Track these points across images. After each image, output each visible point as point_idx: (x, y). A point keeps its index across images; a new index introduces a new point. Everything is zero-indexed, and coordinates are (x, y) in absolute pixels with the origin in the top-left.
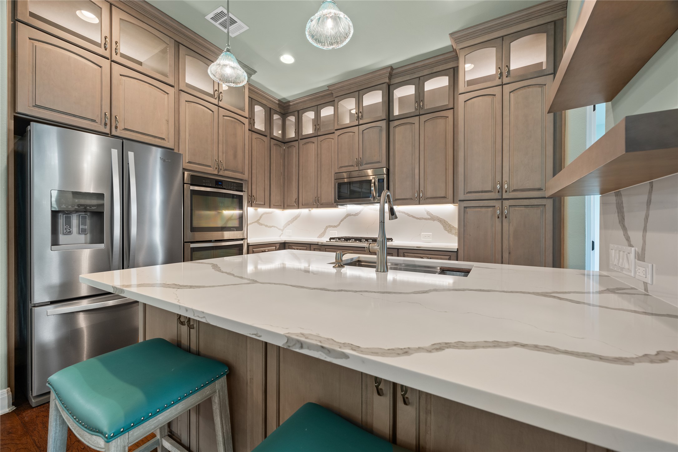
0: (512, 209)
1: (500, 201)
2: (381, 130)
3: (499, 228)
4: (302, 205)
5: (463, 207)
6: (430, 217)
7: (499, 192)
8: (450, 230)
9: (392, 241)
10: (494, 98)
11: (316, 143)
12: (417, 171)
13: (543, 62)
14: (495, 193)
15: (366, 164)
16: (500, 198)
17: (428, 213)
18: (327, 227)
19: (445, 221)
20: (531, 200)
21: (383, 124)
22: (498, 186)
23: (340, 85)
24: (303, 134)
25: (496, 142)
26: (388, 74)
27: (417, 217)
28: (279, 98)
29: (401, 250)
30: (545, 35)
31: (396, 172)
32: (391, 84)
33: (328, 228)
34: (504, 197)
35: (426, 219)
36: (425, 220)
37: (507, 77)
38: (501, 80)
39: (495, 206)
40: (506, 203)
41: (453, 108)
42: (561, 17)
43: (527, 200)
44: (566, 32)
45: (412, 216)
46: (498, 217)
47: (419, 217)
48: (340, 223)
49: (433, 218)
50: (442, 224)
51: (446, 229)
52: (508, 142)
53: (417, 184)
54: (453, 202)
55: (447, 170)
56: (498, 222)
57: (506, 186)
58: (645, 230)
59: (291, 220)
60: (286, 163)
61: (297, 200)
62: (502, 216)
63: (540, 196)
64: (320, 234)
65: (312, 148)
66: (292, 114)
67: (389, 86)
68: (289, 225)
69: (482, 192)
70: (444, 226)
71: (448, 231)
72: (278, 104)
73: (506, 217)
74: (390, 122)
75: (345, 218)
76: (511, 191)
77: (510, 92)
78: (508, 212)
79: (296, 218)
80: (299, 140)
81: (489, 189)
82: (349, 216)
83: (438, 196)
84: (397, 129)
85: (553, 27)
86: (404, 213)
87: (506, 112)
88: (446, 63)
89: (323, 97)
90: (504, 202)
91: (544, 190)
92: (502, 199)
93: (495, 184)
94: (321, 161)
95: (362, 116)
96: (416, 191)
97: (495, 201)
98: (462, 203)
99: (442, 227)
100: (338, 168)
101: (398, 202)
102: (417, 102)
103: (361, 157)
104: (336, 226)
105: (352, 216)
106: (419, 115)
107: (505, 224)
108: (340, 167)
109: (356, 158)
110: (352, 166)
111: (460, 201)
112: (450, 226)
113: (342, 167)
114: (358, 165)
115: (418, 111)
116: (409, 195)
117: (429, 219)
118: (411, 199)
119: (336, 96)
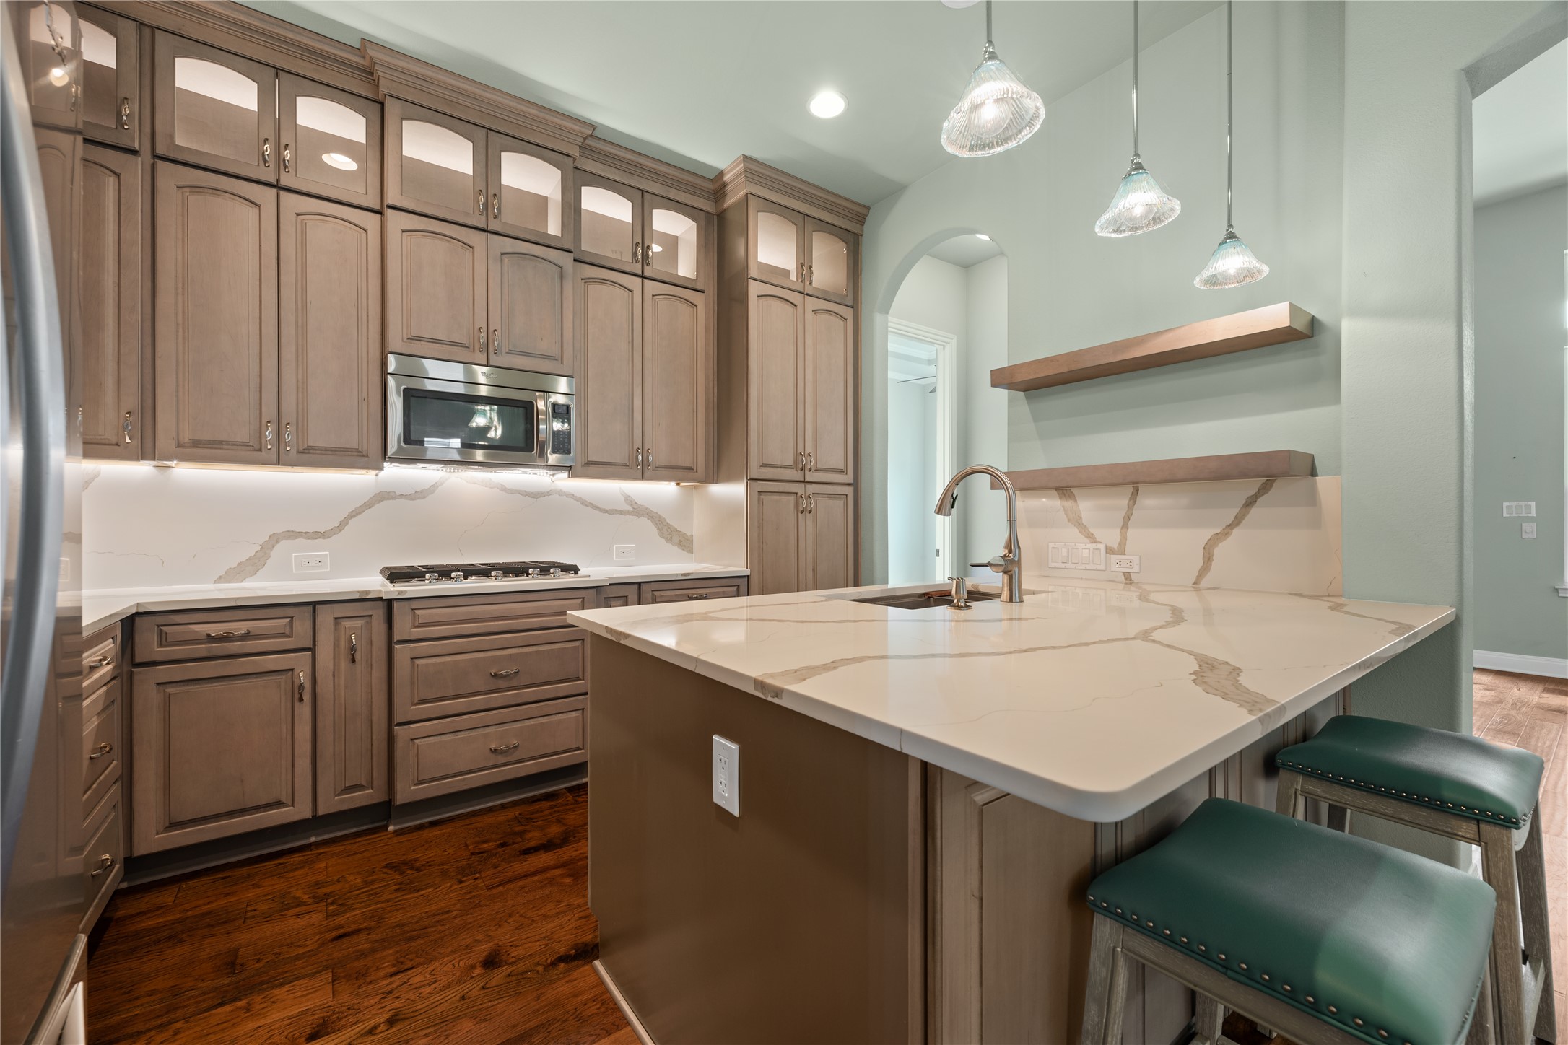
1: (803, 485)
2: (561, 276)
3: (802, 529)
5: (758, 492)
6: (630, 508)
7: (802, 469)
8: (669, 536)
11: (268, 212)
12: (638, 403)
14: (797, 471)
15: (501, 351)
16: (802, 479)
17: (628, 499)
19: (660, 516)
20: (835, 486)
21: (567, 262)
22: (804, 460)
24: (179, 141)
27: (604, 507)
29: (647, 585)
31: (590, 396)
33: (284, 541)
34: (808, 479)
35: (622, 512)
36: (621, 514)
39: (797, 493)
40: (811, 489)
43: (831, 486)
45: (592, 504)
46: (802, 512)
47: (607, 508)
48: (339, 524)
49: (637, 510)
50: (656, 524)
51: (662, 535)
52: (812, 391)
53: (638, 432)
54: (704, 480)
56: (802, 519)
58: (1125, 527)
62: (806, 510)
63: (844, 482)
64: (235, 565)
67: (575, 169)
69: (781, 467)
70: (658, 529)
71: (666, 539)
73: (810, 512)
75: (369, 504)
76: (814, 469)
77: (813, 311)
78: (814, 504)
80: (149, 155)
82: (388, 499)
83: (679, 464)
85: (853, 241)
86: (572, 496)
90: (809, 486)
92: (805, 482)
93: (798, 455)
94: (304, 291)
95: (499, 209)
96: (635, 448)
97: (796, 484)
98: (754, 483)
99: (654, 529)
100: (405, 339)
101: (593, 469)
102: (637, 244)
103: (498, 328)
104: (323, 535)
105: (402, 500)
106: (642, 277)
107: (810, 523)
108: (413, 338)
109: (477, 327)
110: (463, 346)
111: (752, 479)
112: (669, 527)
113: (420, 339)
114: (485, 350)
115: (639, 265)
116: (620, 455)
117: (628, 513)
118: (626, 465)
119: (392, 93)
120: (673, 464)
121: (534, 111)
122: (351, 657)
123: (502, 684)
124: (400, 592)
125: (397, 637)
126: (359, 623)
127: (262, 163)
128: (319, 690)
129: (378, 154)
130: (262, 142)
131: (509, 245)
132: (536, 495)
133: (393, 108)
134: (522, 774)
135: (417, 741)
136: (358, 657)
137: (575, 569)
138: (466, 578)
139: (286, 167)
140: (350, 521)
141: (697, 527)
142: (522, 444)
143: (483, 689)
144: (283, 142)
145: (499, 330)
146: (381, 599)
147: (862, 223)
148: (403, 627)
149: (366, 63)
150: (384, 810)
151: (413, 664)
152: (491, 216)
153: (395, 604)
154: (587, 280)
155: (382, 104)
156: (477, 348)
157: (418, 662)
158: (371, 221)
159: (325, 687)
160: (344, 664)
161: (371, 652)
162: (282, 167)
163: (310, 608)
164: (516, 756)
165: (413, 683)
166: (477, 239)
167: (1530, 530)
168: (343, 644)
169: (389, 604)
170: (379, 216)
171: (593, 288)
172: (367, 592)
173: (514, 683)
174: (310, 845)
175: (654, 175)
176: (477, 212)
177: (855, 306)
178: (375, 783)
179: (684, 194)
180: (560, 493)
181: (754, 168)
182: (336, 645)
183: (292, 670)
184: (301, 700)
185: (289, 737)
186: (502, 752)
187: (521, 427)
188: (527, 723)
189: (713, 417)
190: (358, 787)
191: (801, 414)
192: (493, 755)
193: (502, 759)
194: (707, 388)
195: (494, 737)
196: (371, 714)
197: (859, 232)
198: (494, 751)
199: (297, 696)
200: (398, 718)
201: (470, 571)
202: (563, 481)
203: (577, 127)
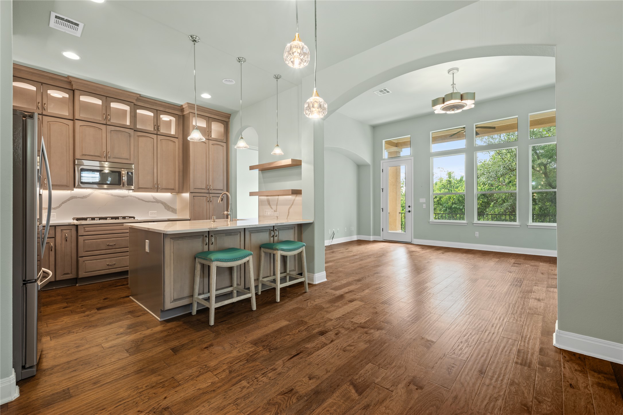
1: (208, 194)
2: (129, 136)
3: (208, 207)
5: (193, 196)
6: (155, 201)
7: (208, 189)
10: (206, 144)
12: (156, 171)
14: (206, 190)
17: (154, 198)
19: (165, 203)
21: (131, 131)
26: (137, 98)
30: (223, 125)
31: (140, 169)
32: (135, 104)
34: (210, 192)
36: (152, 202)
37: (211, 137)
38: (208, 137)
40: (211, 195)
41: (178, 138)
43: (218, 194)
44: (229, 128)
45: (142, 199)
46: (208, 201)
47: (147, 201)
48: (61, 205)
49: (157, 201)
50: (164, 205)
51: (166, 208)
53: (155, 179)
56: (208, 204)
57: (211, 187)
58: (276, 206)
69: (201, 189)
70: (165, 207)
71: (167, 210)
74: (135, 132)
75: (68, 200)
76: (213, 189)
77: (212, 144)
78: (212, 200)
81: (204, 188)
82: (75, 198)
85: (226, 124)
86: (135, 197)
87: (210, 153)
88: (174, 110)
90: (210, 194)
91: (224, 190)
93: (207, 186)
94: (50, 142)
95: (110, 119)
96: (155, 183)
97: (206, 194)
98: (192, 194)
99: (163, 207)
100: (81, 155)
101: (140, 189)
102: (155, 125)
103: (110, 151)
105: (79, 199)
106: (157, 134)
107: (211, 205)
108: (83, 155)
109: (103, 151)
110: (99, 156)
111: (191, 193)
112: (168, 206)
113: (85, 155)
114: (106, 157)
115: (156, 131)
116: (150, 185)
117: (154, 202)
118: (151, 188)
119: (77, 88)
120: (167, 188)
121: (121, 91)
122: (66, 240)
123: (110, 247)
124: (80, 223)
125: (79, 234)
126: (68, 231)
127: (37, 109)
128: (57, 248)
129: (72, 104)
130: (37, 103)
131: (113, 128)
132: (123, 197)
133: (77, 92)
134: (117, 271)
135: (85, 262)
136: (68, 240)
137: (134, 218)
138: (99, 220)
139: (44, 109)
140: (63, 205)
141: (178, 206)
142: (117, 183)
143: (104, 248)
144: (44, 103)
145: (110, 152)
146: (75, 225)
147: (229, 118)
148: (81, 232)
149: (69, 80)
150: (76, 280)
151: (84, 242)
152: (107, 120)
153: (79, 226)
154: (138, 136)
155: (74, 91)
156: (103, 157)
157: (85, 241)
158: (70, 123)
159: (58, 247)
160: (64, 242)
161: (72, 239)
162: (43, 110)
163: (54, 227)
164: (115, 266)
165: (84, 246)
166: (103, 127)
167: (424, 206)
168: (63, 236)
169: (77, 226)
170: (72, 121)
171: (141, 139)
172: (71, 223)
173: (114, 247)
174: (54, 289)
175: (161, 105)
176: (103, 120)
177: (227, 142)
178: (73, 273)
179: (171, 110)
180: (131, 196)
181: (191, 106)
182: (62, 237)
183: (49, 243)
184: (52, 250)
185: (48, 260)
186: (110, 265)
187: (117, 178)
188: (118, 258)
189: (181, 174)
190: (68, 274)
191: (208, 174)
192: (108, 266)
193: (110, 267)
194: (179, 166)
195: (108, 261)
196: (72, 255)
197: (228, 121)
198: (108, 265)
199: (50, 249)
200: (80, 255)
201: (100, 218)
202: (131, 193)
203: (135, 95)
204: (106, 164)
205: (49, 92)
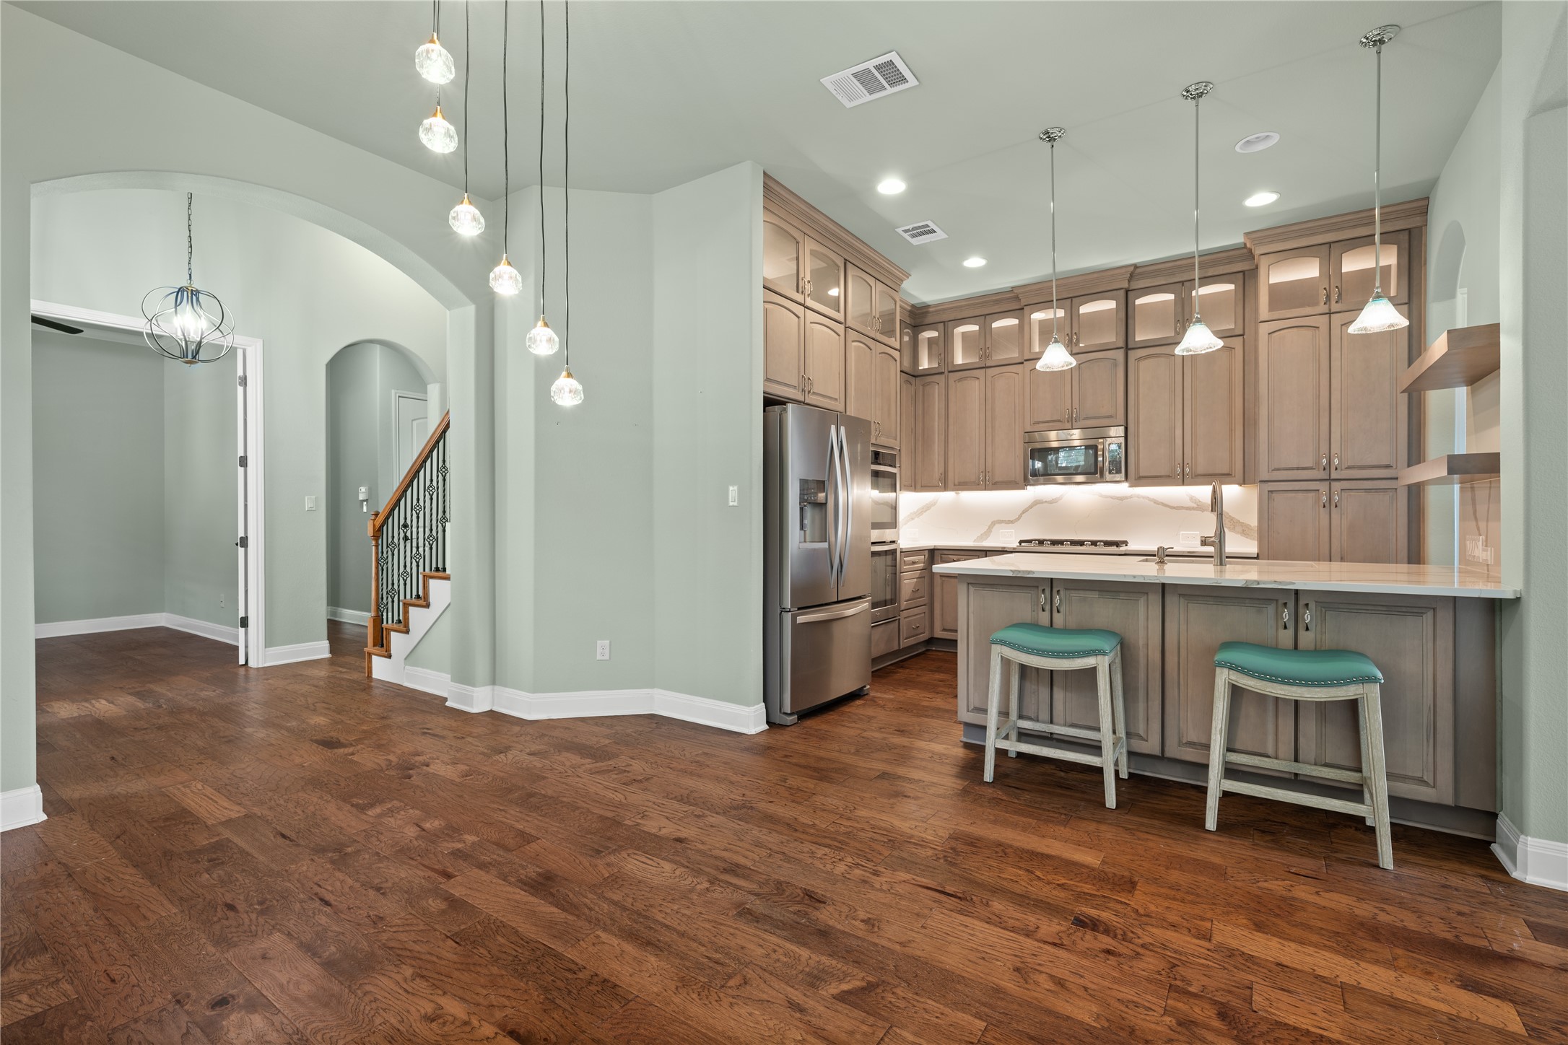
0: (1345, 494)
1: (1327, 483)
2: (1116, 365)
3: (1325, 522)
4: (955, 485)
5: (1267, 492)
6: (1195, 506)
7: (1324, 469)
8: (1232, 526)
9: (1126, 545)
10: (1317, 331)
11: (982, 379)
12: (1179, 432)
13: (1390, 265)
14: (1319, 470)
15: (1085, 419)
16: (1328, 478)
17: (1192, 499)
18: (994, 523)
20: (1375, 482)
21: (1119, 355)
22: (1325, 461)
23: (1035, 287)
24: (955, 363)
25: (1319, 395)
26: (1129, 275)
28: (913, 302)
30: (1396, 246)
31: (1141, 434)
32: (1131, 289)
33: (997, 525)
34: (1332, 477)
35: (1188, 508)
36: (1187, 510)
37: (1337, 302)
38: (1327, 306)
39: (1318, 490)
40: (1336, 486)
41: (1242, 335)
42: (1419, 225)
43: (1369, 482)
44: (1426, 246)
46: (1324, 507)
47: (1176, 506)
48: (1020, 516)
49: (1200, 507)
52: (1340, 398)
53: (1179, 453)
54: (1243, 482)
55: (1233, 432)
56: (1324, 513)
57: (1336, 461)
58: (1487, 521)
59: (918, 510)
60: (920, 412)
61: (943, 476)
62: (1329, 505)
63: (1389, 476)
64: (979, 535)
65: (973, 389)
66: (931, 326)
67: (1127, 291)
68: (913, 519)
69: (1298, 469)
72: (910, 311)
73: (1336, 506)
74: (1129, 352)
75: (1031, 507)
76: (1343, 468)
77: (1342, 325)
78: (1340, 499)
79: (927, 507)
80: (946, 372)
81: (1310, 464)
82: (1039, 504)
83: (1217, 472)
84: (1143, 364)
85: (1407, 237)
86: (1148, 498)
87: (1335, 354)
88: (1230, 263)
89: (997, 302)
90: (1333, 484)
91: (1395, 467)
92: (1330, 480)
93: (1320, 458)
95: (1078, 340)
96: (1176, 464)
97: (1318, 482)
98: (1263, 484)
100: (1032, 425)
101: (1143, 480)
102: (1178, 321)
103: (1077, 405)
104: (1012, 522)
107: (1335, 516)
108: (1034, 423)
109: (1068, 409)
110: (1059, 421)
111: (1261, 482)
112: (1232, 519)
113: (1038, 423)
114: (1078, 421)
115: (1180, 335)
116: (1164, 470)
117: (1193, 509)
118: (1169, 476)
119: (1026, 303)
120: (1211, 472)
121: (1095, 275)
129: (1023, 335)
131: (1086, 355)
132: (1121, 498)
142: (1094, 470)
144: (987, 346)
145: (1078, 408)
152: (1073, 346)
154: (1139, 359)
155: (1023, 309)
156: (1066, 420)
158: (1021, 370)
179: (1221, 268)
180: (1138, 496)
203: (1123, 270)
204: (1076, 433)
205: (995, 325)
